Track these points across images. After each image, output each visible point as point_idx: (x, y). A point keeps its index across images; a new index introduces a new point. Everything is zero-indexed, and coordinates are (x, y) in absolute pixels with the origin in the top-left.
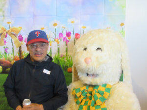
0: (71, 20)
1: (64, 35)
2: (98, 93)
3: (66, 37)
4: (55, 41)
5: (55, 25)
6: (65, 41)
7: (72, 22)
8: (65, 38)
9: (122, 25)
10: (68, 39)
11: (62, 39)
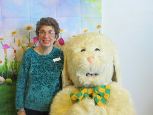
2: (99, 95)
4: (29, 46)
5: (29, 28)
9: (99, 27)
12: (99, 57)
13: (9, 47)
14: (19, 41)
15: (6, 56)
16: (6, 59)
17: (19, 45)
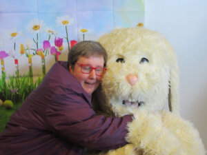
0: (63, 18)
1: (53, 44)
3: (56, 47)
4: (37, 54)
5: (36, 27)
6: (54, 53)
7: (65, 22)
8: (53, 50)
10: (58, 50)
11: (49, 50)
12: (147, 75)
13: (7, 55)
14: (22, 46)
15: (3, 69)
16: (3, 72)
17: (22, 53)
